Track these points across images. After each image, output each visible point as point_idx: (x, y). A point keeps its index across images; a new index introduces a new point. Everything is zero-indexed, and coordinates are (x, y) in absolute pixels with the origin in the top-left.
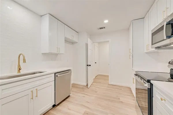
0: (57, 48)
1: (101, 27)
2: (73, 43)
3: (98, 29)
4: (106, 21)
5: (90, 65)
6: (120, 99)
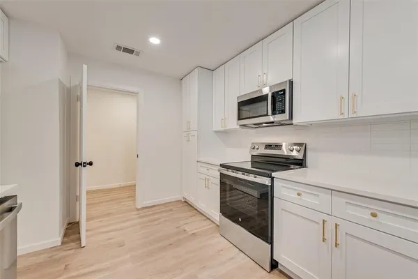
3: (118, 48)
6: (187, 230)
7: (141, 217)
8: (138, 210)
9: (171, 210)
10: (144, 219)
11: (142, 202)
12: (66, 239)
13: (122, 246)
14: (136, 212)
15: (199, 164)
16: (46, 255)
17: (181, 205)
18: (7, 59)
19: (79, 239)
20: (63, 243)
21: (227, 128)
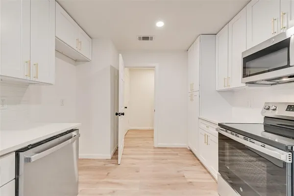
0: (29, 63)
1: (146, 35)
2: (77, 61)
3: (140, 38)
4: (160, 24)
5: (123, 114)
6: (186, 177)
7: (155, 154)
8: (155, 148)
9: (177, 154)
10: (158, 157)
11: (158, 143)
12: (114, 157)
13: (137, 172)
14: (153, 150)
15: (200, 121)
16: (103, 163)
17: (186, 152)
18: (91, 59)
19: (117, 159)
20: (112, 158)
21: (231, 87)
